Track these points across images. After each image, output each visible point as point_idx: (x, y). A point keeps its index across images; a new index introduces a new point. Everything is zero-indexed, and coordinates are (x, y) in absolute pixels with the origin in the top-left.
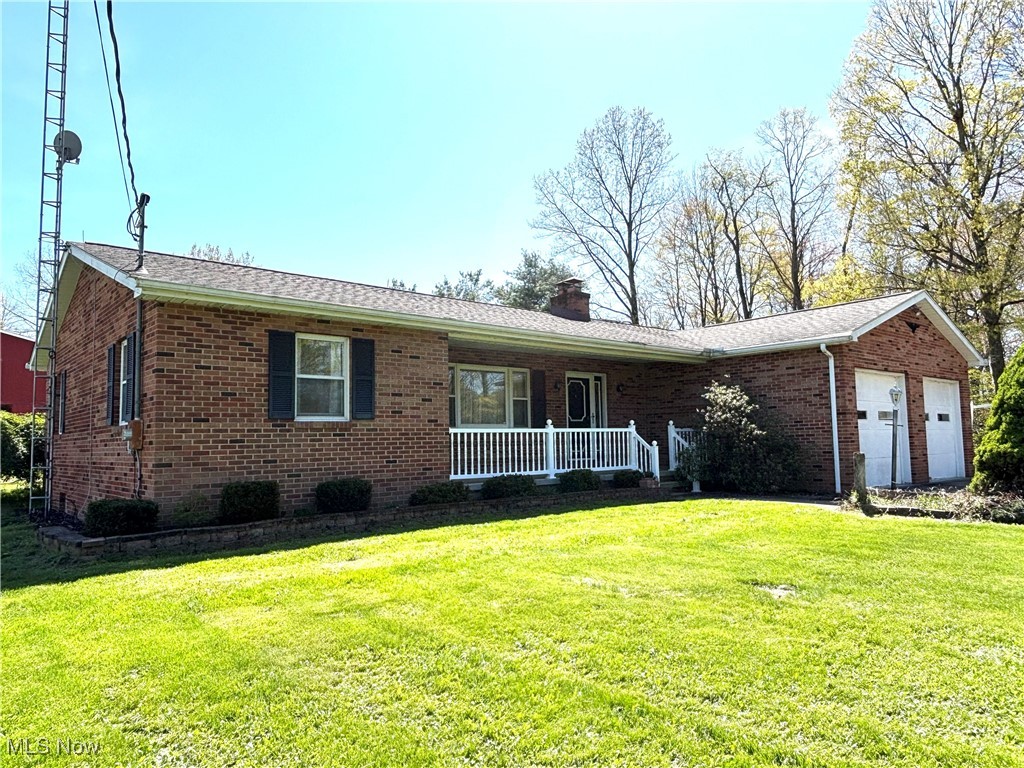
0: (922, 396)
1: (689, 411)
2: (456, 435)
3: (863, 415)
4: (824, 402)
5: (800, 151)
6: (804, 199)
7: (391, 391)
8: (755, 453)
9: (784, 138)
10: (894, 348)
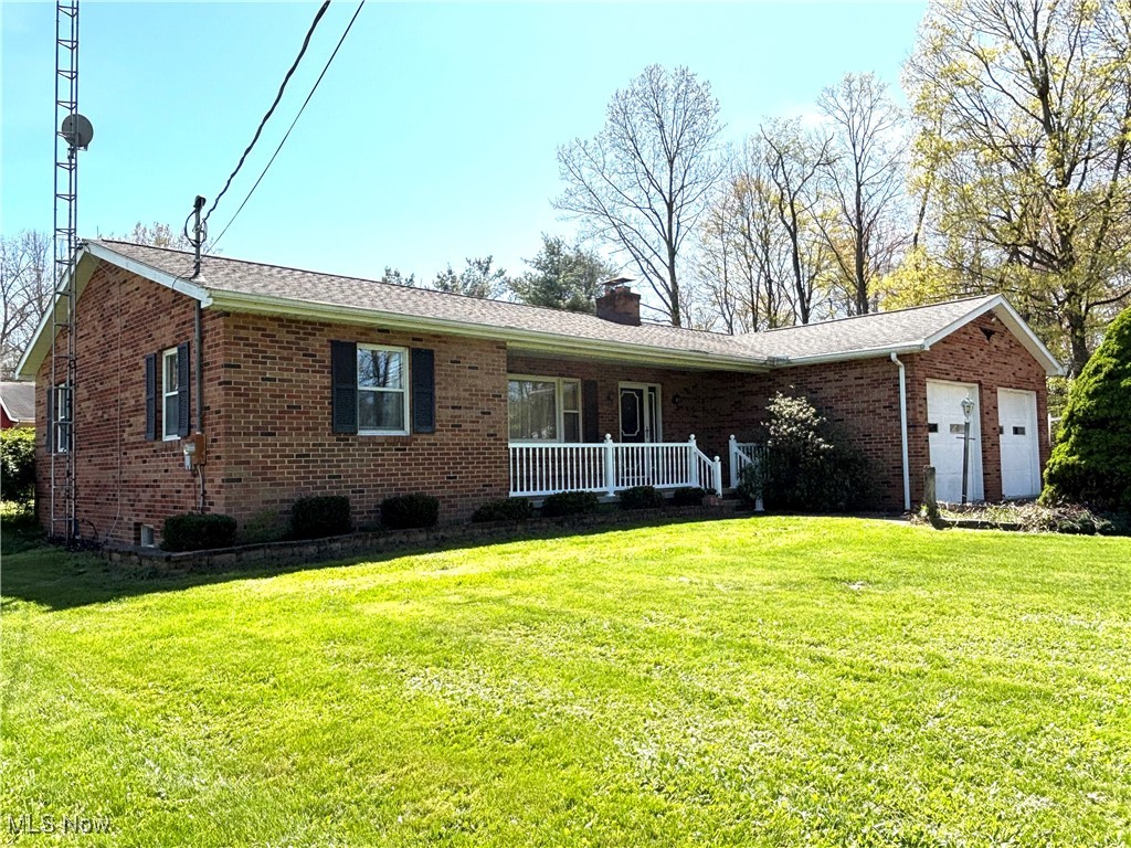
0: (996, 408)
1: (752, 424)
2: (514, 450)
3: (934, 428)
4: (894, 414)
5: (866, 123)
6: (871, 180)
7: (450, 404)
8: (823, 468)
9: (849, 108)
10: (968, 357)
